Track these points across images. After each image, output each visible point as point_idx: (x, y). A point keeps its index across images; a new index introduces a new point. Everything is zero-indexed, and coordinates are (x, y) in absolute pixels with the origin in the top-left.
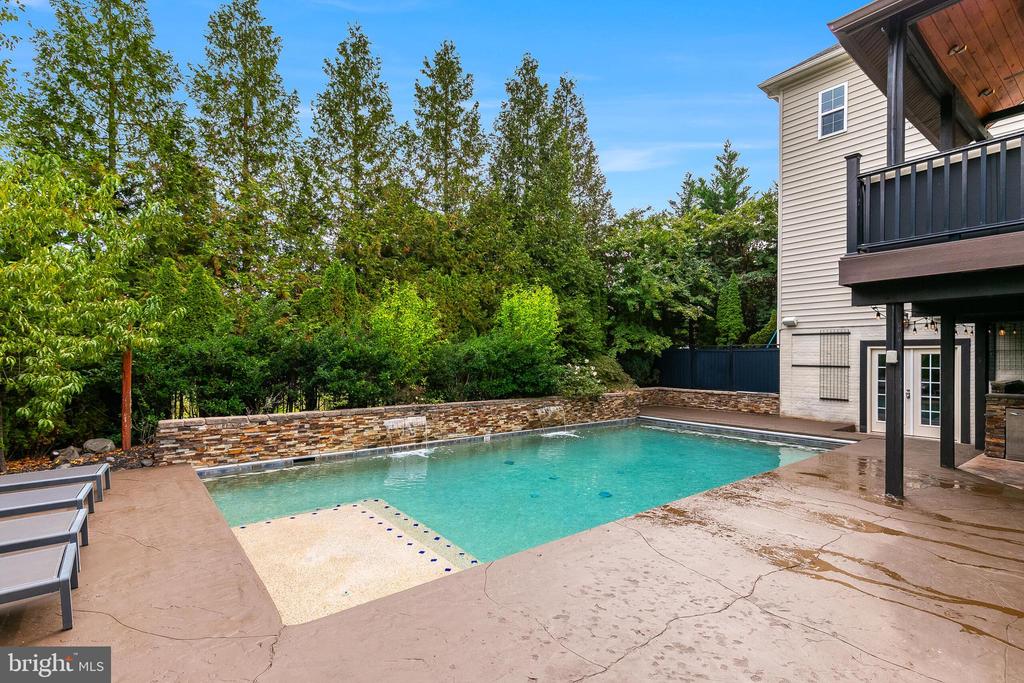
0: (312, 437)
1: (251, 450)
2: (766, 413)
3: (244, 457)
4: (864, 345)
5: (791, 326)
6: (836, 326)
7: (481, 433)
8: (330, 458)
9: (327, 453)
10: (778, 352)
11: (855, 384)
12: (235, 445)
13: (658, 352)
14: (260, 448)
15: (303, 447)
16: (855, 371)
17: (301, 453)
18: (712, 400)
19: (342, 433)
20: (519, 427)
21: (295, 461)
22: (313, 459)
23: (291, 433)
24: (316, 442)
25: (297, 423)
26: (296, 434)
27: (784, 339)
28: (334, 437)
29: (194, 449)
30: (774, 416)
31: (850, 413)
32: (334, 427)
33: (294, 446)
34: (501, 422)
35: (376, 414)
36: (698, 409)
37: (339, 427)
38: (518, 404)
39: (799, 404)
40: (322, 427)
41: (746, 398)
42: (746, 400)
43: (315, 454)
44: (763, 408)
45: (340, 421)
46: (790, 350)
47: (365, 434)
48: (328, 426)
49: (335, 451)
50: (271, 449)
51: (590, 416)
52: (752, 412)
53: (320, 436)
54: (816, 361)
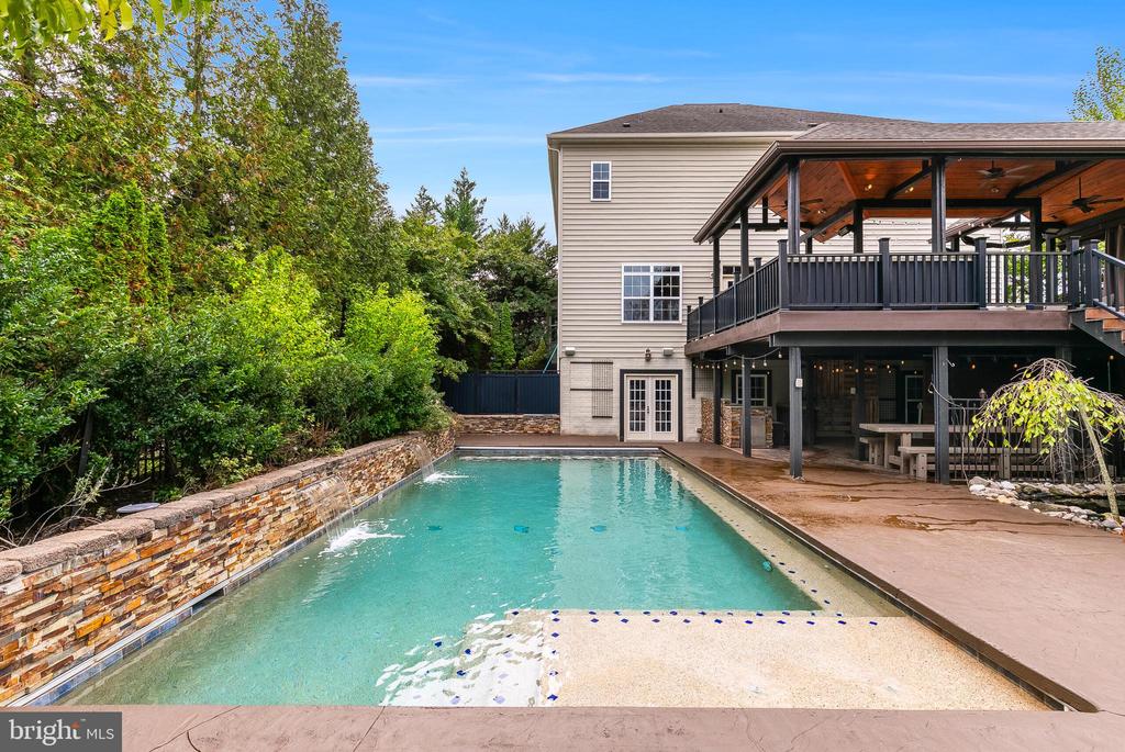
0: (220, 547)
1: (120, 611)
2: (550, 432)
3: (106, 633)
4: (623, 372)
5: (570, 354)
6: (603, 357)
7: (377, 491)
8: (243, 582)
9: (238, 572)
10: (558, 377)
11: (616, 404)
12: (89, 609)
13: (455, 376)
14: (138, 601)
15: (205, 574)
16: (616, 394)
17: (203, 587)
18: (499, 424)
19: (257, 527)
21: (195, 607)
22: (219, 593)
23: (189, 546)
24: (224, 557)
25: (198, 523)
26: (195, 547)
27: (564, 367)
28: (247, 537)
30: (555, 435)
31: (612, 427)
32: (245, 518)
33: (193, 575)
34: (389, 472)
35: (293, 482)
36: (484, 435)
37: (254, 516)
39: (576, 423)
40: (233, 522)
41: (531, 421)
42: (531, 422)
43: (223, 582)
44: (547, 428)
45: (255, 505)
46: (573, 377)
47: (283, 521)
48: (240, 518)
49: (248, 566)
50: (157, 596)
52: (537, 433)
53: (229, 541)
54: (589, 385)
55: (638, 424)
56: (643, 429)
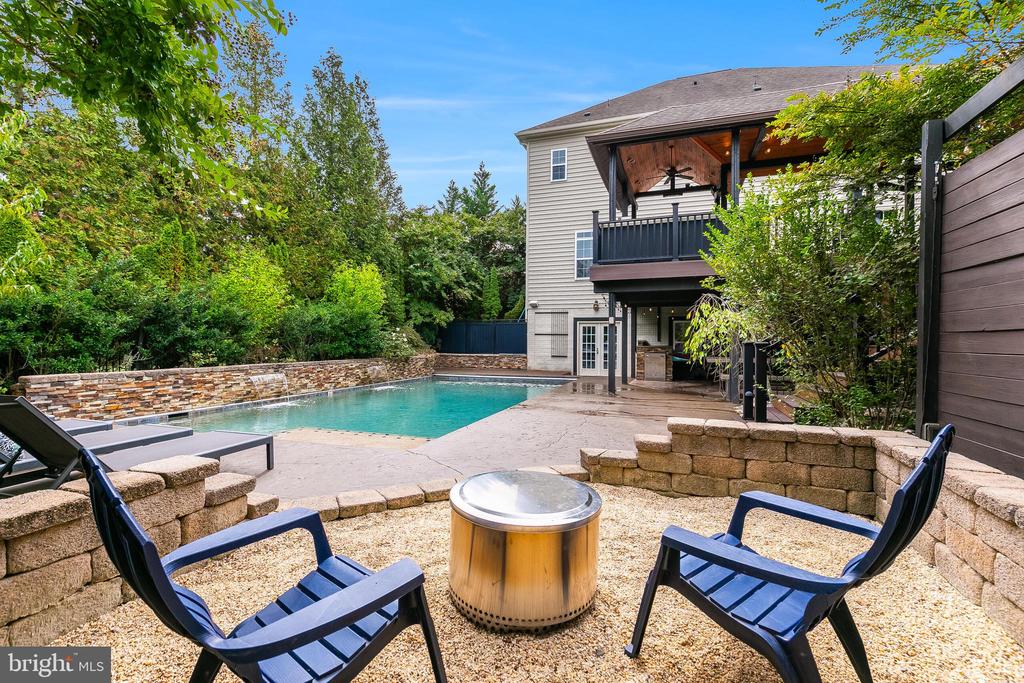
0: (186, 393)
1: (127, 406)
2: (519, 368)
3: (119, 413)
4: (576, 320)
5: (534, 306)
6: (560, 308)
7: (326, 389)
8: (202, 413)
9: (199, 407)
10: (526, 324)
11: (571, 346)
12: (111, 401)
13: (444, 324)
14: (136, 404)
15: (176, 403)
16: (571, 338)
17: (175, 408)
18: (482, 361)
19: (213, 389)
20: (354, 384)
21: (170, 416)
22: (186, 414)
23: (166, 388)
24: (189, 398)
25: (171, 378)
26: (170, 389)
27: (530, 315)
28: (206, 392)
29: (69, 405)
30: (524, 370)
31: (568, 364)
32: (205, 382)
33: (169, 401)
34: (341, 379)
35: (242, 371)
36: (471, 369)
37: (210, 382)
38: (353, 364)
39: (539, 361)
40: (195, 382)
41: (505, 358)
42: (505, 360)
43: (188, 409)
44: (517, 365)
45: (211, 377)
46: (538, 324)
47: (233, 389)
48: (200, 382)
49: (206, 406)
50: (147, 405)
51: (402, 374)
52: (509, 368)
53: (193, 391)
54: (549, 331)
55: (589, 363)
56: (594, 367)
